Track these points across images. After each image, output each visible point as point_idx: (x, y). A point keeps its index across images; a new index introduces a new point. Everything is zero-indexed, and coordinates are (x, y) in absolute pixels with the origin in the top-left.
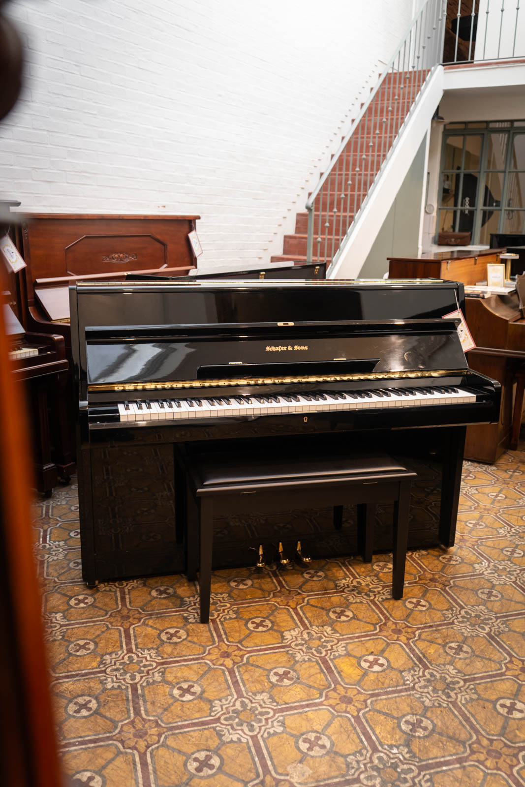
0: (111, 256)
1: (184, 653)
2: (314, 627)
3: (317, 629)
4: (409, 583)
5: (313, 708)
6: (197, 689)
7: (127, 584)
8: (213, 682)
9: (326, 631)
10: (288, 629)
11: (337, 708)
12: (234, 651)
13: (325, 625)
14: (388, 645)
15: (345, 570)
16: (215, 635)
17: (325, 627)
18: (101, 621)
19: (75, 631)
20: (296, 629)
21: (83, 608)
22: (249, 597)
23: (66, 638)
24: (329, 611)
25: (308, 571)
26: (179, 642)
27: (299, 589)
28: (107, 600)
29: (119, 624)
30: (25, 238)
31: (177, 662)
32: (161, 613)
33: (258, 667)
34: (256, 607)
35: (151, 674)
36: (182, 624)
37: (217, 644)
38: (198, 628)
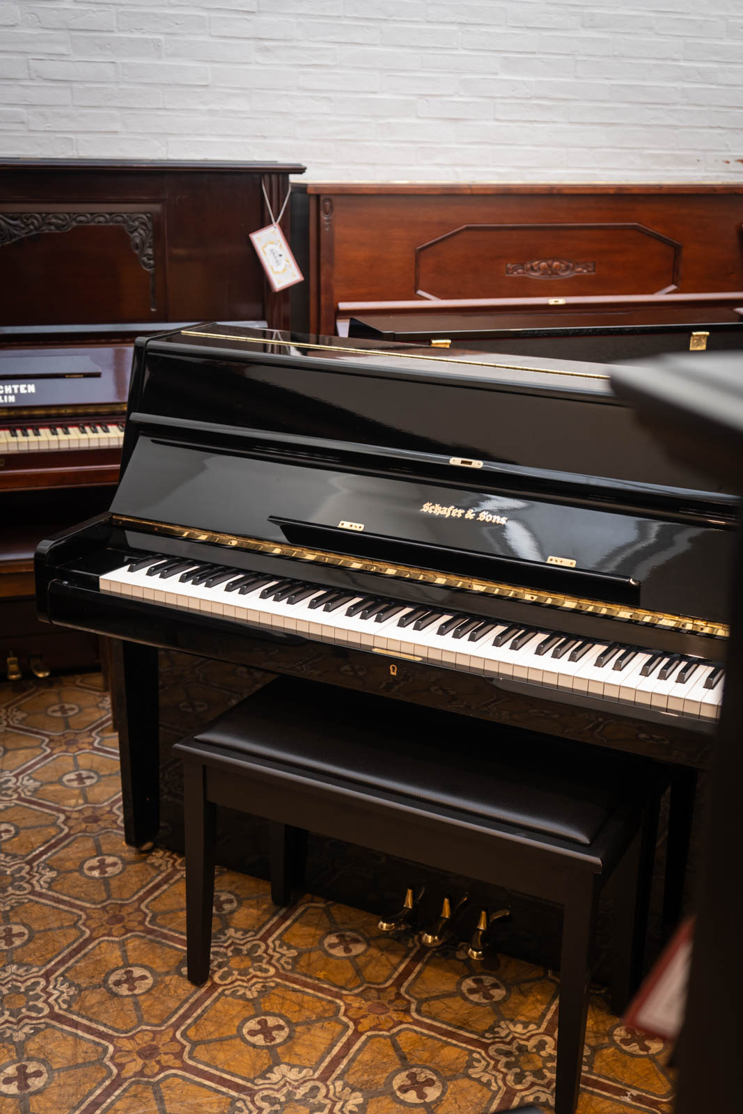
0: (529, 266)
1: (103, 1018)
2: (339, 1084)
3: (339, 1089)
4: (634, 1098)
6: (36, 1083)
8: (70, 1085)
9: (346, 1101)
10: (296, 1062)
12: (166, 1054)
13: (360, 1090)
16: (181, 1011)
17: (358, 1094)
18: (82, 909)
19: (36, 908)
20: (305, 1071)
21: (93, 878)
22: (321, 975)
23: (11, 914)
24: (405, 1070)
25: (483, 977)
26: (121, 996)
27: (421, 1002)
28: (134, 880)
29: (94, 926)
30: (325, 230)
31: (76, 1025)
32: (165, 937)
33: (160, 1100)
34: (306, 998)
35: (22, 1024)
36: (165, 970)
37: (163, 1028)
38: (176, 987)
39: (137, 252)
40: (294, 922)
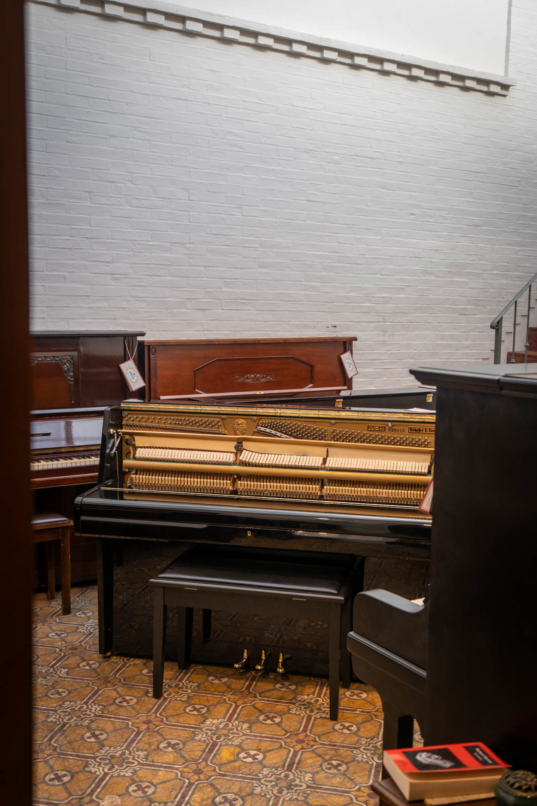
0: (246, 377)
1: (120, 714)
2: (237, 722)
5: (168, 770)
6: (103, 737)
7: (133, 661)
8: (118, 736)
9: (242, 726)
10: (215, 717)
11: (185, 775)
12: (156, 721)
13: (246, 722)
14: (281, 747)
15: (318, 689)
16: (155, 708)
18: (88, 680)
19: (65, 682)
20: (220, 720)
21: (86, 669)
22: (212, 690)
23: (54, 685)
24: (263, 714)
25: (284, 683)
26: (125, 706)
27: (260, 694)
28: (107, 668)
29: (98, 685)
30: (152, 362)
31: (110, 717)
32: (134, 685)
33: (162, 735)
34: (209, 698)
35: (84, 720)
36: (140, 696)
37: (150, 714)
38: (149, 701)
39: (66, 374)
40: (191, 674)
